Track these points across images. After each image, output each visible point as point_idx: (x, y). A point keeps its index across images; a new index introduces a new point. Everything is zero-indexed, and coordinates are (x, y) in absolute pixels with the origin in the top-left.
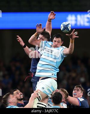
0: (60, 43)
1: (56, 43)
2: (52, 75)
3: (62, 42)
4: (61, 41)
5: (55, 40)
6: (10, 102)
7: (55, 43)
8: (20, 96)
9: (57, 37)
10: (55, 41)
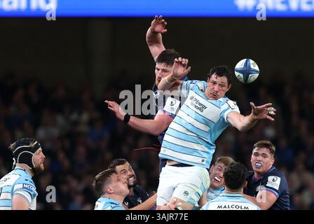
0: (224, 88)
1: (216, 88)
2: (203, 161)
3: (229, 84)
4: (227, 84)
5: (215, 80)
6: (109, 190)
7: (213, 88)
8: (128, 179)
9: (220, 74)
10: (215, 83)
